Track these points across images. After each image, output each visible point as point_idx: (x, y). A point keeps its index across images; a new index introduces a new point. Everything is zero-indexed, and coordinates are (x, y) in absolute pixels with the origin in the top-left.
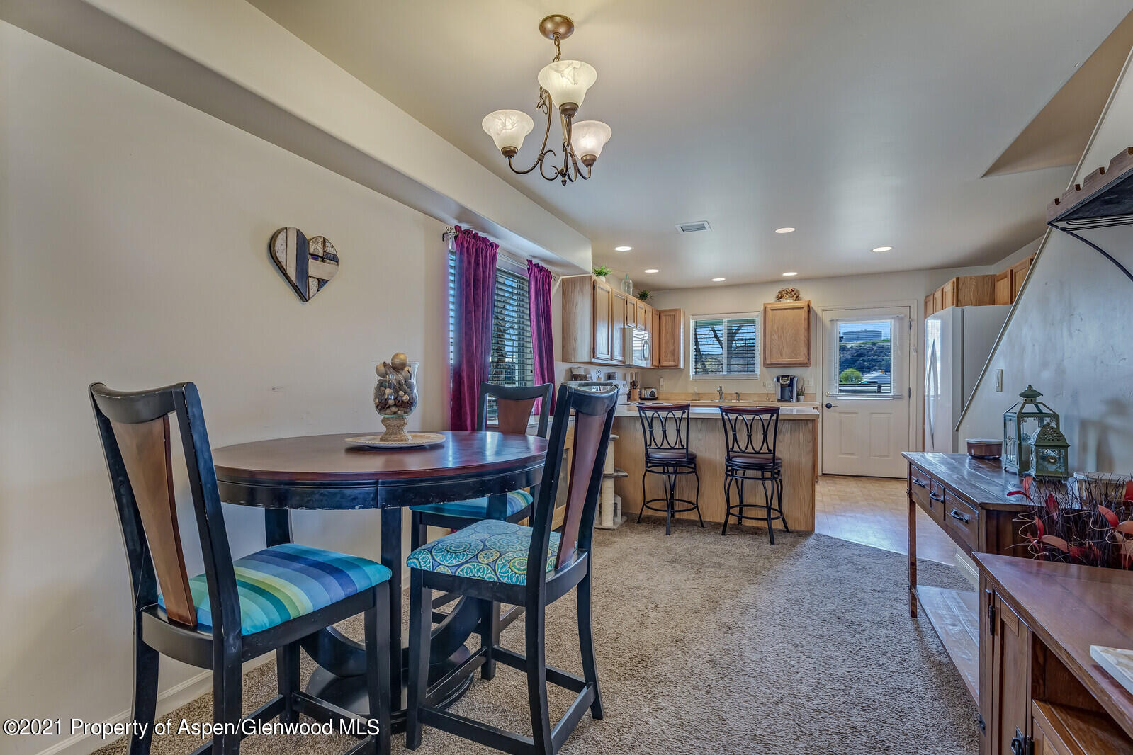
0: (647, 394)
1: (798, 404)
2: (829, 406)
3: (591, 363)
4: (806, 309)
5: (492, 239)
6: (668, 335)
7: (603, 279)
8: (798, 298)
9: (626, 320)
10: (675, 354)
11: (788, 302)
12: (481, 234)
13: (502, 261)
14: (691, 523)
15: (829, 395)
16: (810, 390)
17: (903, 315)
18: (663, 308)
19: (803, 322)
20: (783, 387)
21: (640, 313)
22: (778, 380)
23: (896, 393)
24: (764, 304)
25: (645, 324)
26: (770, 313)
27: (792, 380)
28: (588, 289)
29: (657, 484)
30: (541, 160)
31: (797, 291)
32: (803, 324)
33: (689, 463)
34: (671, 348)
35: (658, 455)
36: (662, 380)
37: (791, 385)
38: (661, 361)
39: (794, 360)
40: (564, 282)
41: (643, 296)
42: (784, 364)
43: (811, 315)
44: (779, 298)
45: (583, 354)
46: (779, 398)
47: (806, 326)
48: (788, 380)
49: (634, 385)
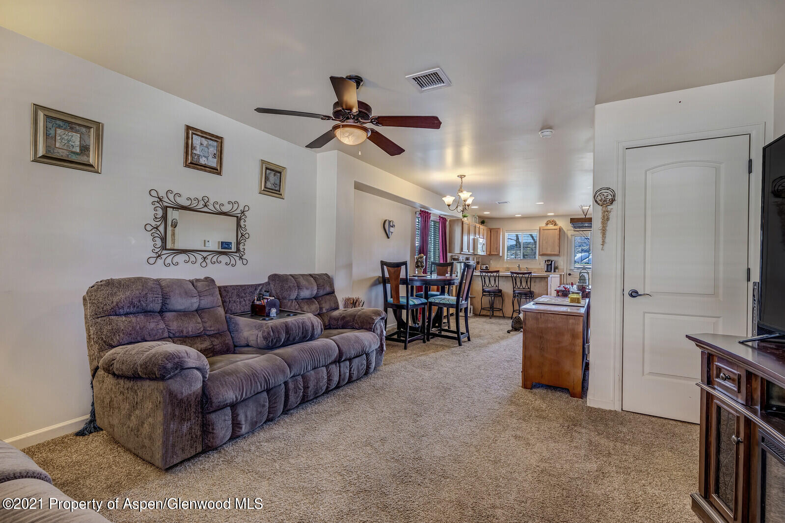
0: (484, 267)
1: (555, 273)
2: (570, 274)
3: (461, 254)
4: (559, 230)
5: (429, 211)
6: (495, 240)
7: (466, 219)
8: (555, 224)
9: (475, 234)
10: (498, 249)
11: (551, 226)
12: (427, 211)
13: (432, 218)
14: (499, 317)
15: (571, 270)
16: (560, 267)
18: (491, 227)
20: (548, 265)
21: (481, 231)
22: (545, 262)
24: (540, 227)
25: (483, 236)
26: (542, 231)
27: (552, 262)
28: (460, 224)
29: (486, 300)
30: (457, 207)
31: (556, 221)
32: (557, 237)
33: (498, 293)
34: (496, 246)
35: (487, 289)
36: (491, 261)
37: (551, 264)
38: (491, 252)
39: (553, 253)
40: (450, 221)
41: (483, 223)
42: (548, 255)
43: (561, 233)
44: (547, 224)
45: (457, 250)
46: (546, 270)
47: (559, 238)
48: (549, 262)
49: (478, 263)
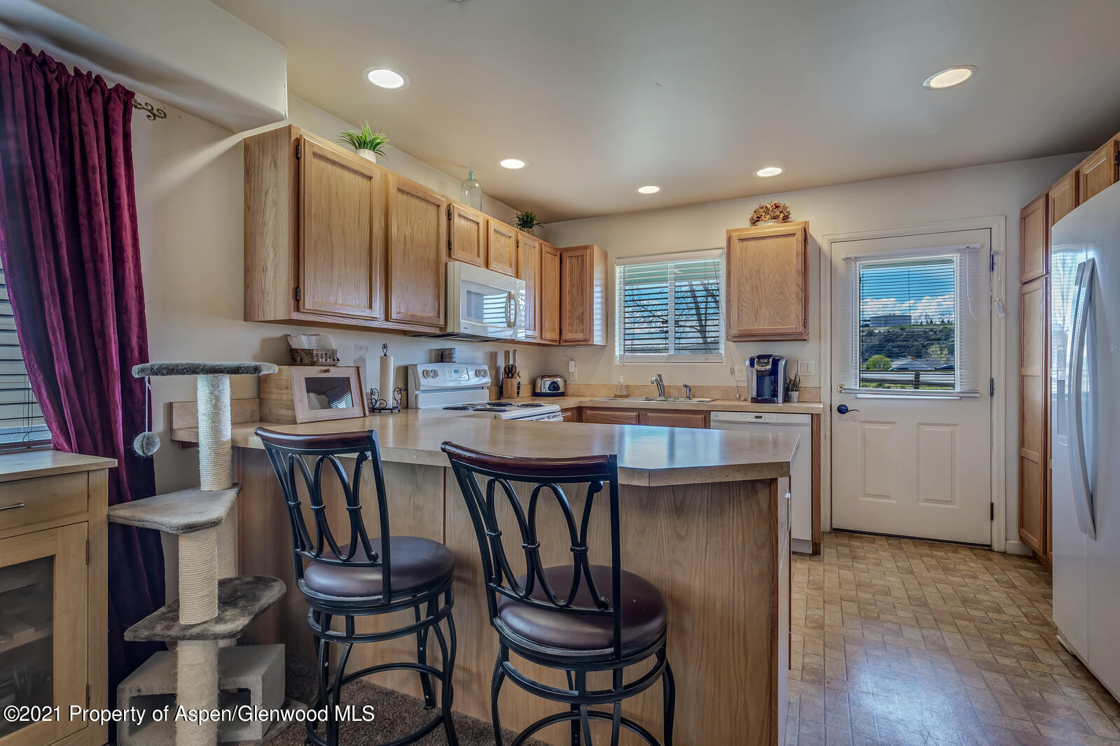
0: (545, 385)
1: (788, 405)
2: (842, 410)
4: (800, 236)
6: (574, 290)
8: (786, 219)
9: (445, 246)
10: (585, 320)
11: (769, 227)
15: (843, 390)
16: (808, 382)
17: (978, 245)
18: (563, 245)
19: (795, 260)
20: (760, 376)
22: (752, 365)
23: (965, 388)
24: (729, 232)
25: (517, 266)
26: (737, 246)
27: (776, 362)
28: (285, 157)
31: (785, 208)
32: (795, 263)
34: (580, 311)
36: (572, 364)
37: (774, 372)
38: (564, 333)
39: (779, 328)
41: (526, 224)
42: (764, 335)
43: (809, 248)
44: (754, 222)
46: (754, 394)
47: (800, 267)
48: (768, 363)
49: (509, 372)
